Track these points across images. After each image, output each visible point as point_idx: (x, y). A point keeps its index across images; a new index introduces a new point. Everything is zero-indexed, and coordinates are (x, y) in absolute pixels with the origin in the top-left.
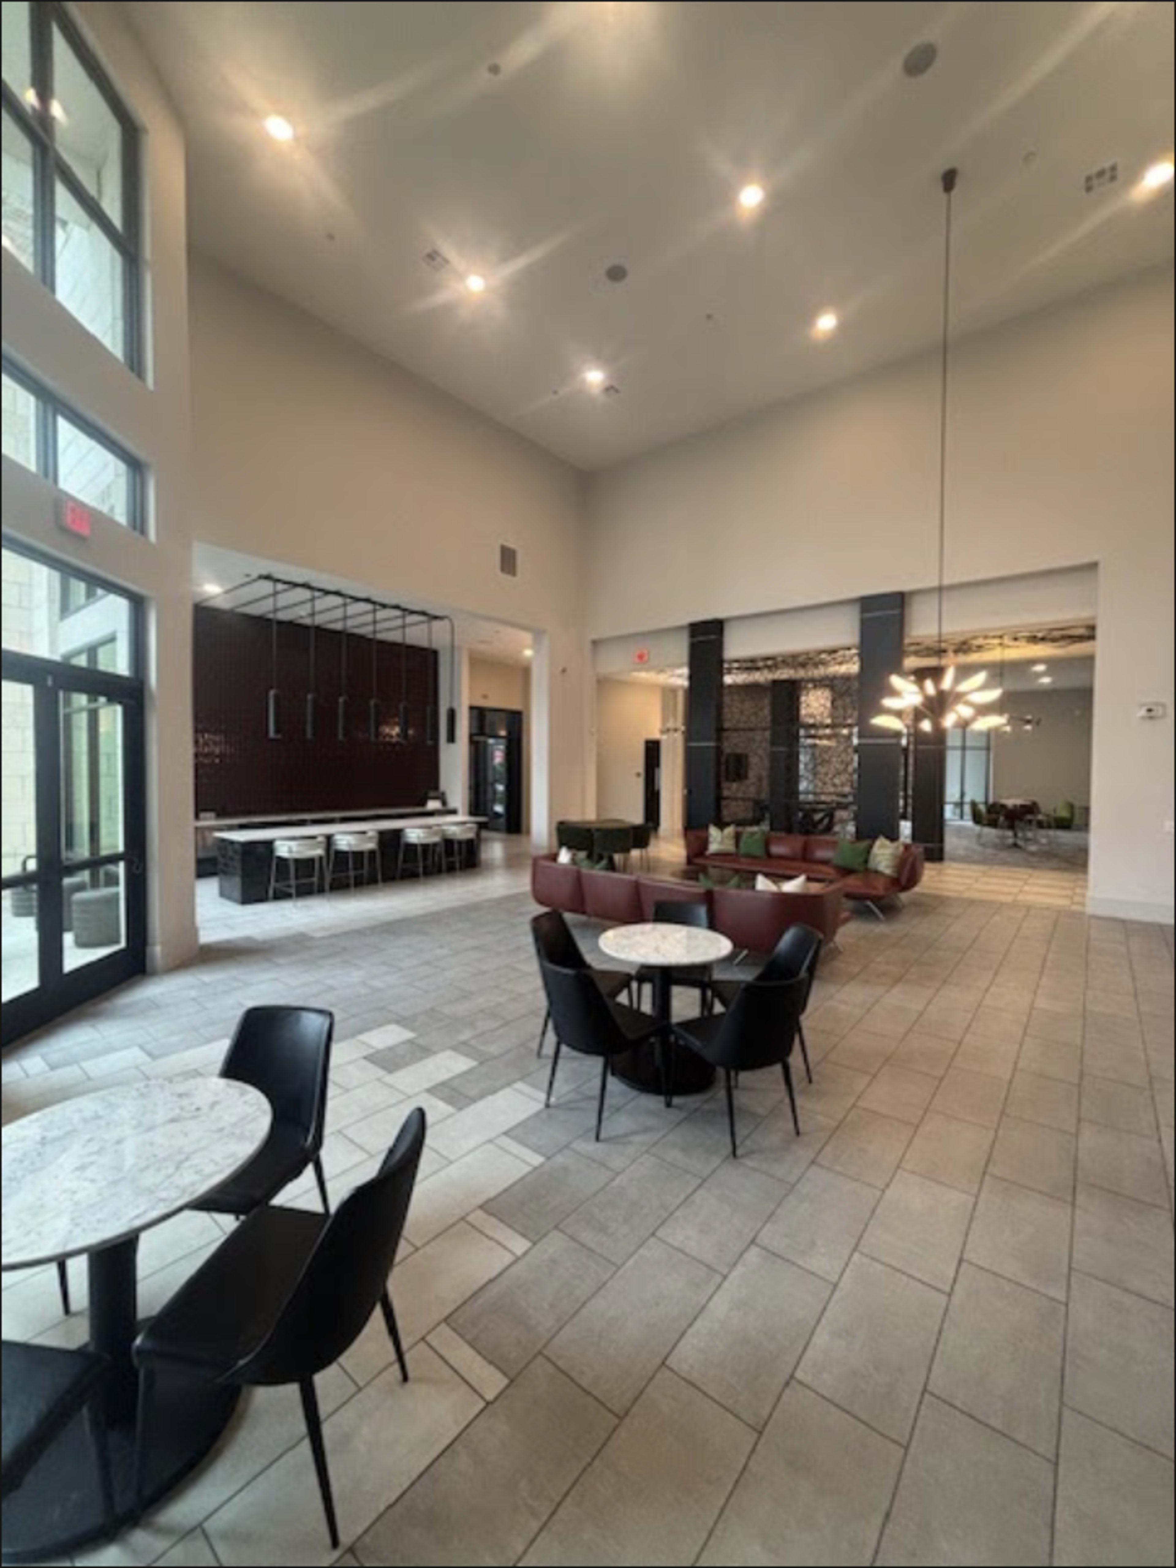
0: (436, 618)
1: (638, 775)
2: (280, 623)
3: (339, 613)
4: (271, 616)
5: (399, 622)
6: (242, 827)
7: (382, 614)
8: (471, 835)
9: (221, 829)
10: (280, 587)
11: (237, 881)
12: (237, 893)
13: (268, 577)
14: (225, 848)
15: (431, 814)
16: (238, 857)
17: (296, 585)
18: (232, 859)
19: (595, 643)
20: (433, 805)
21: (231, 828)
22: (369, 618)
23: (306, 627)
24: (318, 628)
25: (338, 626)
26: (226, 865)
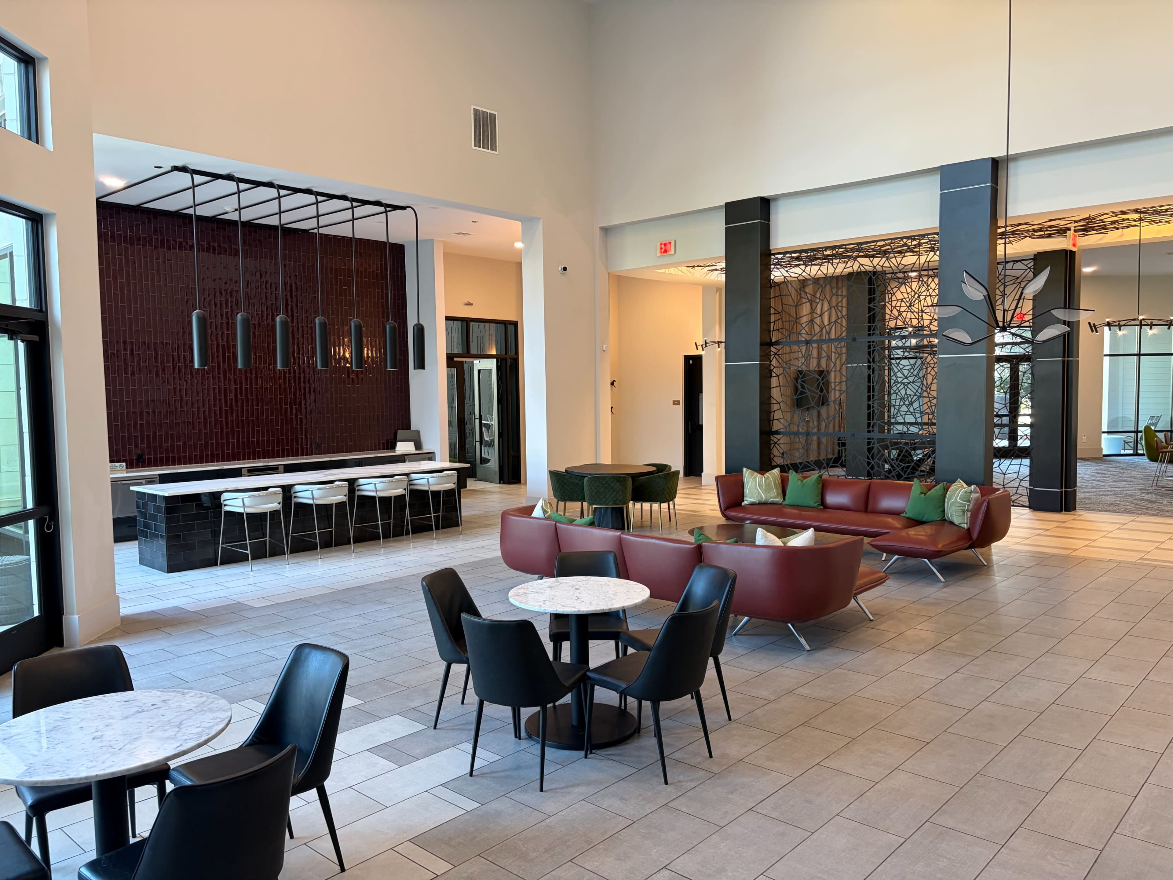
0: (396, 208)
1: (676, 403)
2: (201, 219)
3: (273, 207)
4: (190, 211)
5: (348, 215)
6: (164, 479)
7: (326, 206)
8: (451, 485)
9: (138, 481)
10: (198, 179)
11: (161, 545)
12: (163, 561)
13: (184, 169)
14: (145, 505)
15: (401, 459)
16: (162, 516)
17: (217, 177)
18: (154, 518)
19: (606, 231)
20: (403, 447)
21: (150, 481)
22: (312, 211)
23: (233, 223)
24: (248, 225)
25: (274, 221)
26: (147, 526)
